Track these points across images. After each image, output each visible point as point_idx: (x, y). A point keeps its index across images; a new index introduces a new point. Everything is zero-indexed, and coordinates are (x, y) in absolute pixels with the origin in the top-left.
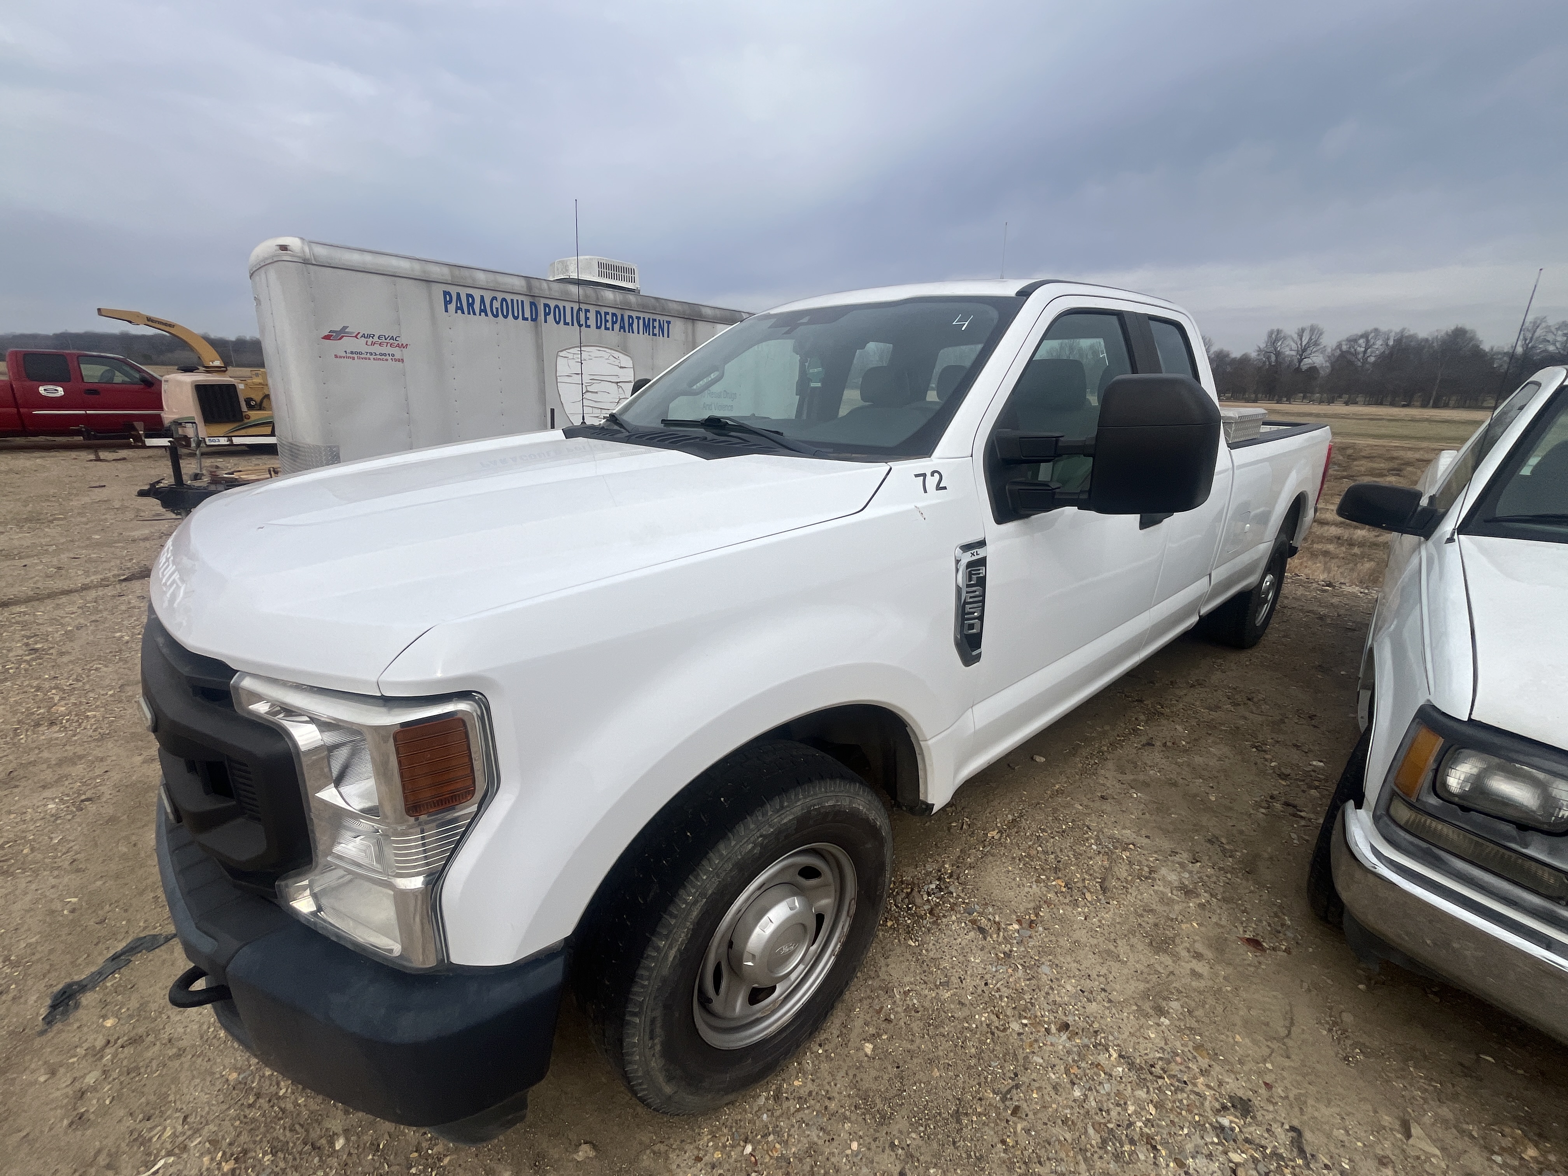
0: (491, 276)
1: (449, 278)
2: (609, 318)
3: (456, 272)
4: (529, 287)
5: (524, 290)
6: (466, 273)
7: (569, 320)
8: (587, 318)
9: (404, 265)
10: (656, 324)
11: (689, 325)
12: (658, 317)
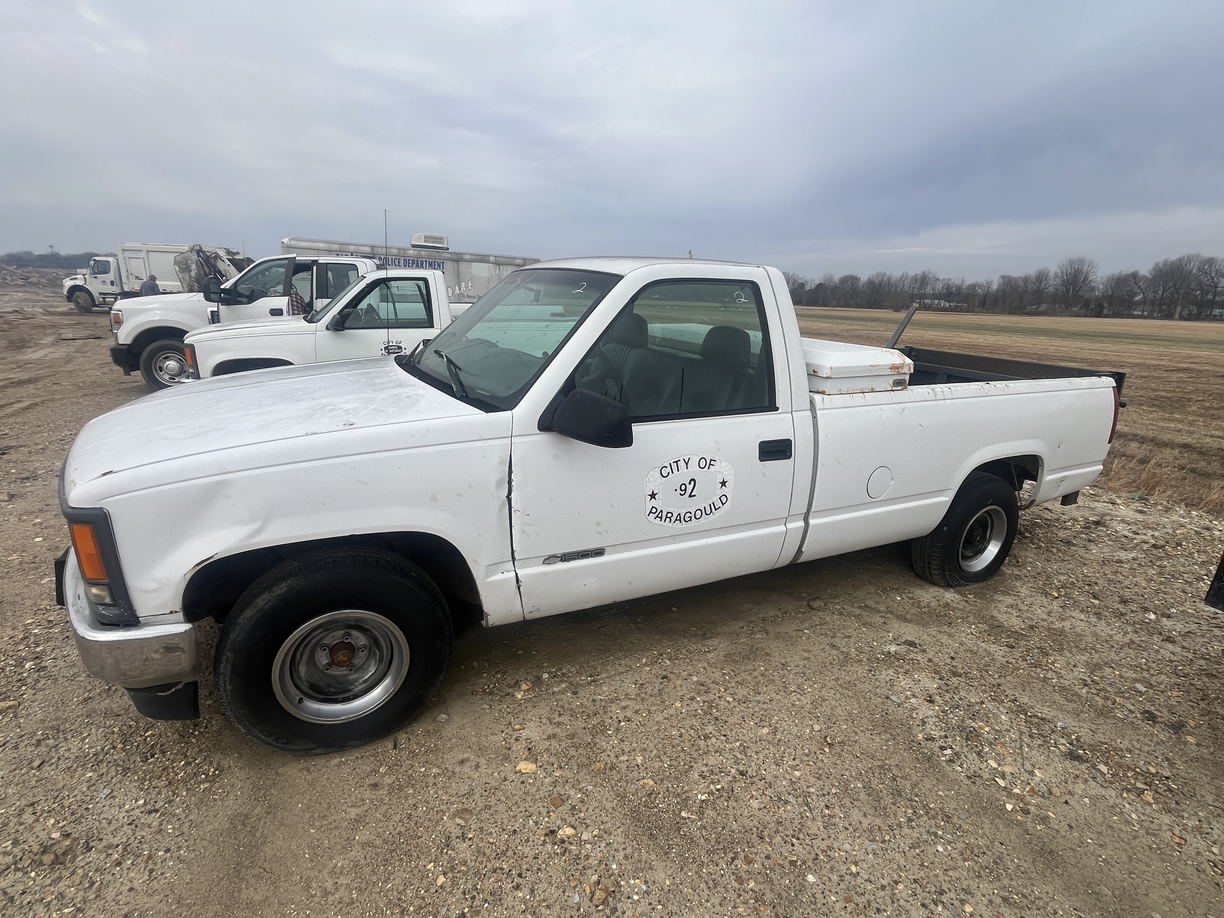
0: (356, 247)
1: (338, 249)
2: (410, 262)
3: (342, 246)
4: (372, 250)
5: (370, 252)
6: (345, 247)
7: (390, 263)
8: (399, 262)
9: (322, 245)
10: (436, 264)
11: (456, 263)
12: (436, 261)
